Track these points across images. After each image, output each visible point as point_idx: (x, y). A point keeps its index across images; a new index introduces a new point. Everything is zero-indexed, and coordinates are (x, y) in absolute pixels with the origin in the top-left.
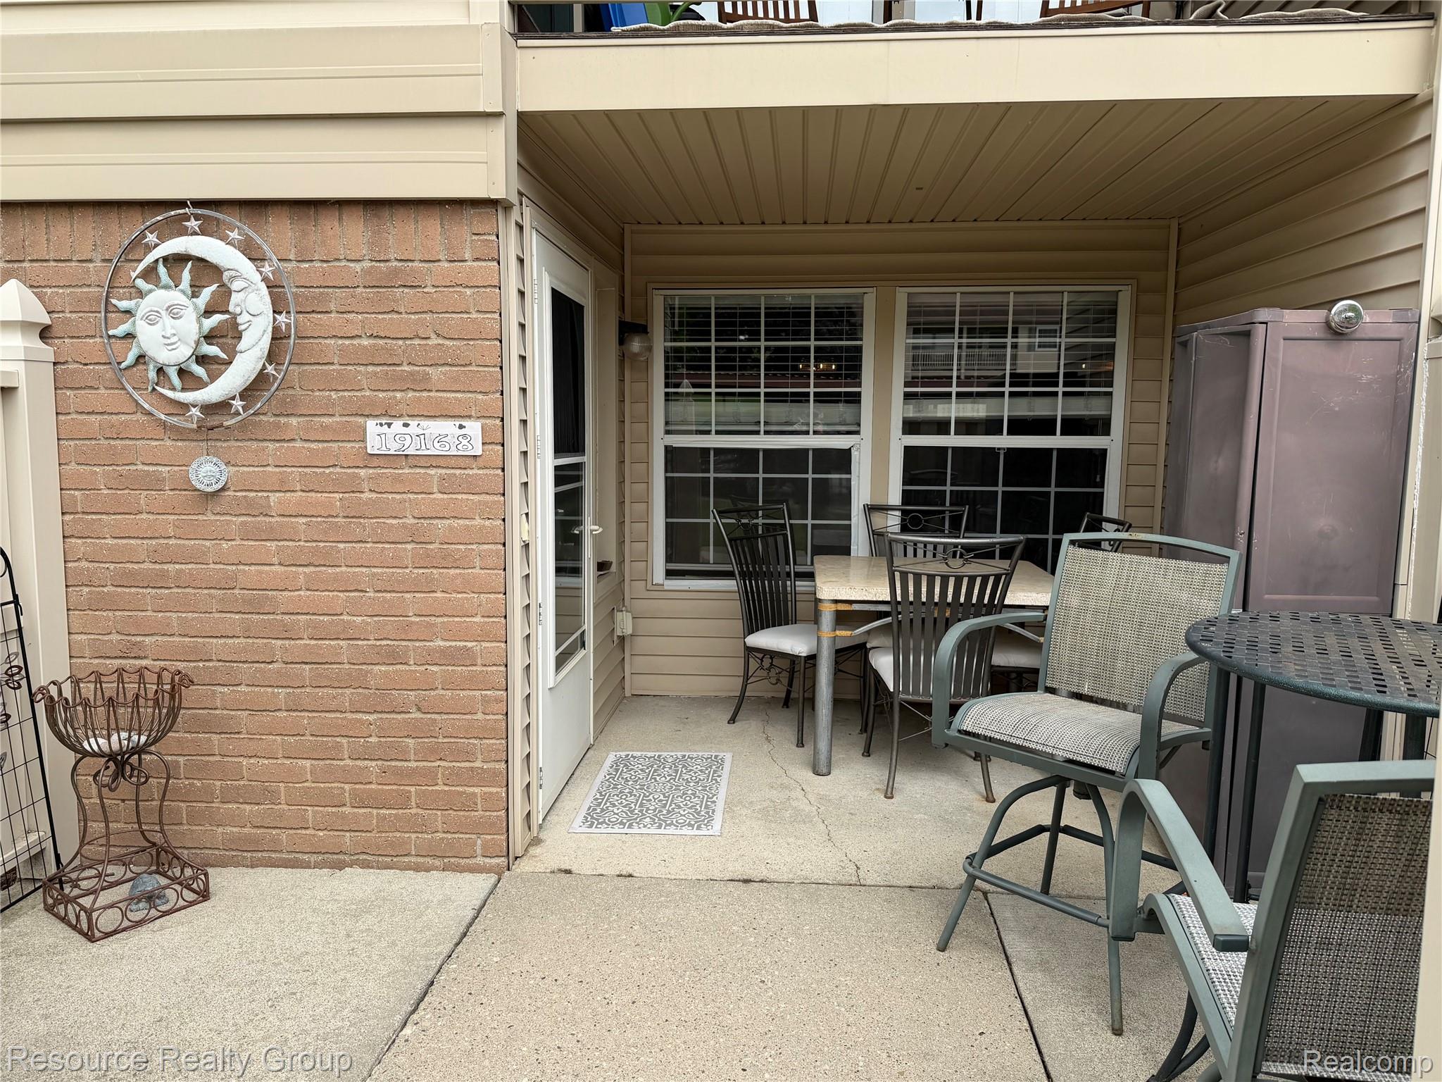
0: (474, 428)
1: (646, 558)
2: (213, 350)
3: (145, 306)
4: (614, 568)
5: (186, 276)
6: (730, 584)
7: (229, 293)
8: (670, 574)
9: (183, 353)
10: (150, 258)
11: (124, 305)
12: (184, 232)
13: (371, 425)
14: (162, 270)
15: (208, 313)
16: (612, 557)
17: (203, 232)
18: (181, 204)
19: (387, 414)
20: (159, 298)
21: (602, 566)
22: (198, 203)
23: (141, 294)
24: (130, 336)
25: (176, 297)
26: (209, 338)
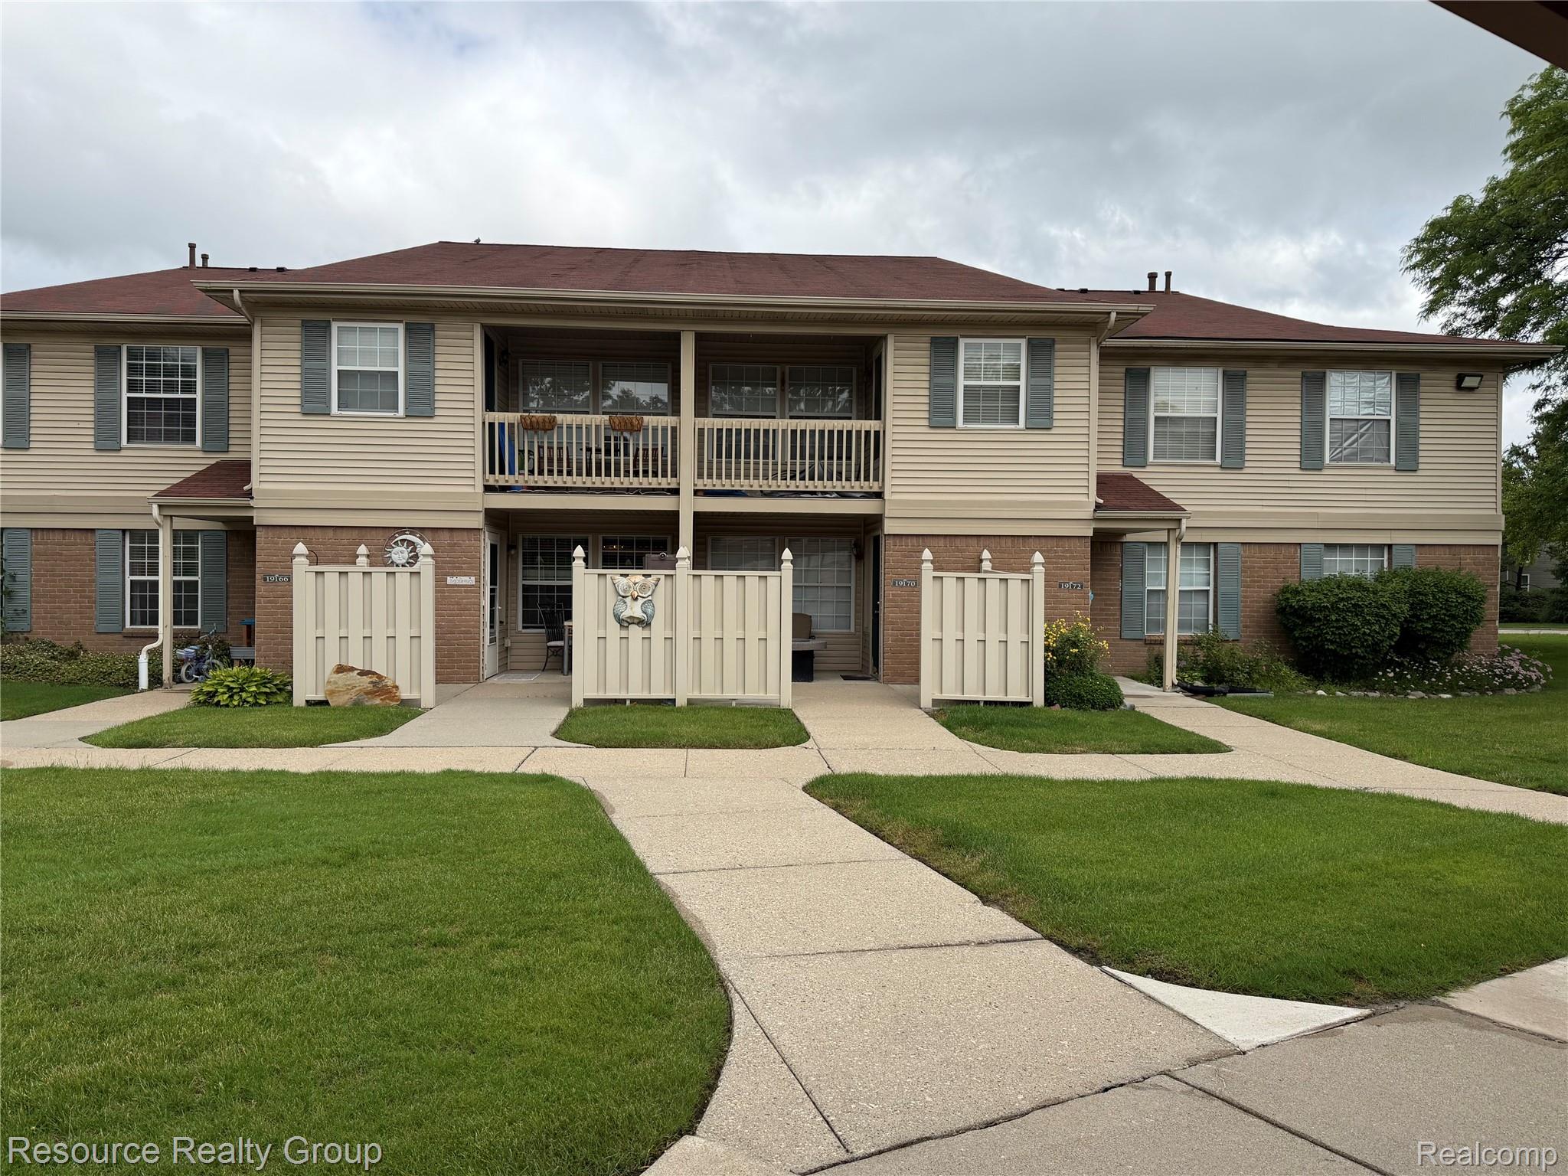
0: (473, 578)
1: (516, 623)
2: (412, 561)
3: (394, 550)
4: (504, 624)
5: (405, 544)
6: (543, 630)
7: (416, 548)
8: (524, 628)
9: (404, 561)
10: (396, 540)
11: (388, 550)
12: (406, 534)
13: (448, 578)
14: (399, 542)
15: (411, 552)
16: (504, 620)
17: (410, 534)
18: (405, 528)
19: (453, 575)
20: (398, 549)
21: (501, 622)
22: (408, 528)
23: (393, 548)
24: (390, 557)
25: (403, 548)
26: (410, 558)
